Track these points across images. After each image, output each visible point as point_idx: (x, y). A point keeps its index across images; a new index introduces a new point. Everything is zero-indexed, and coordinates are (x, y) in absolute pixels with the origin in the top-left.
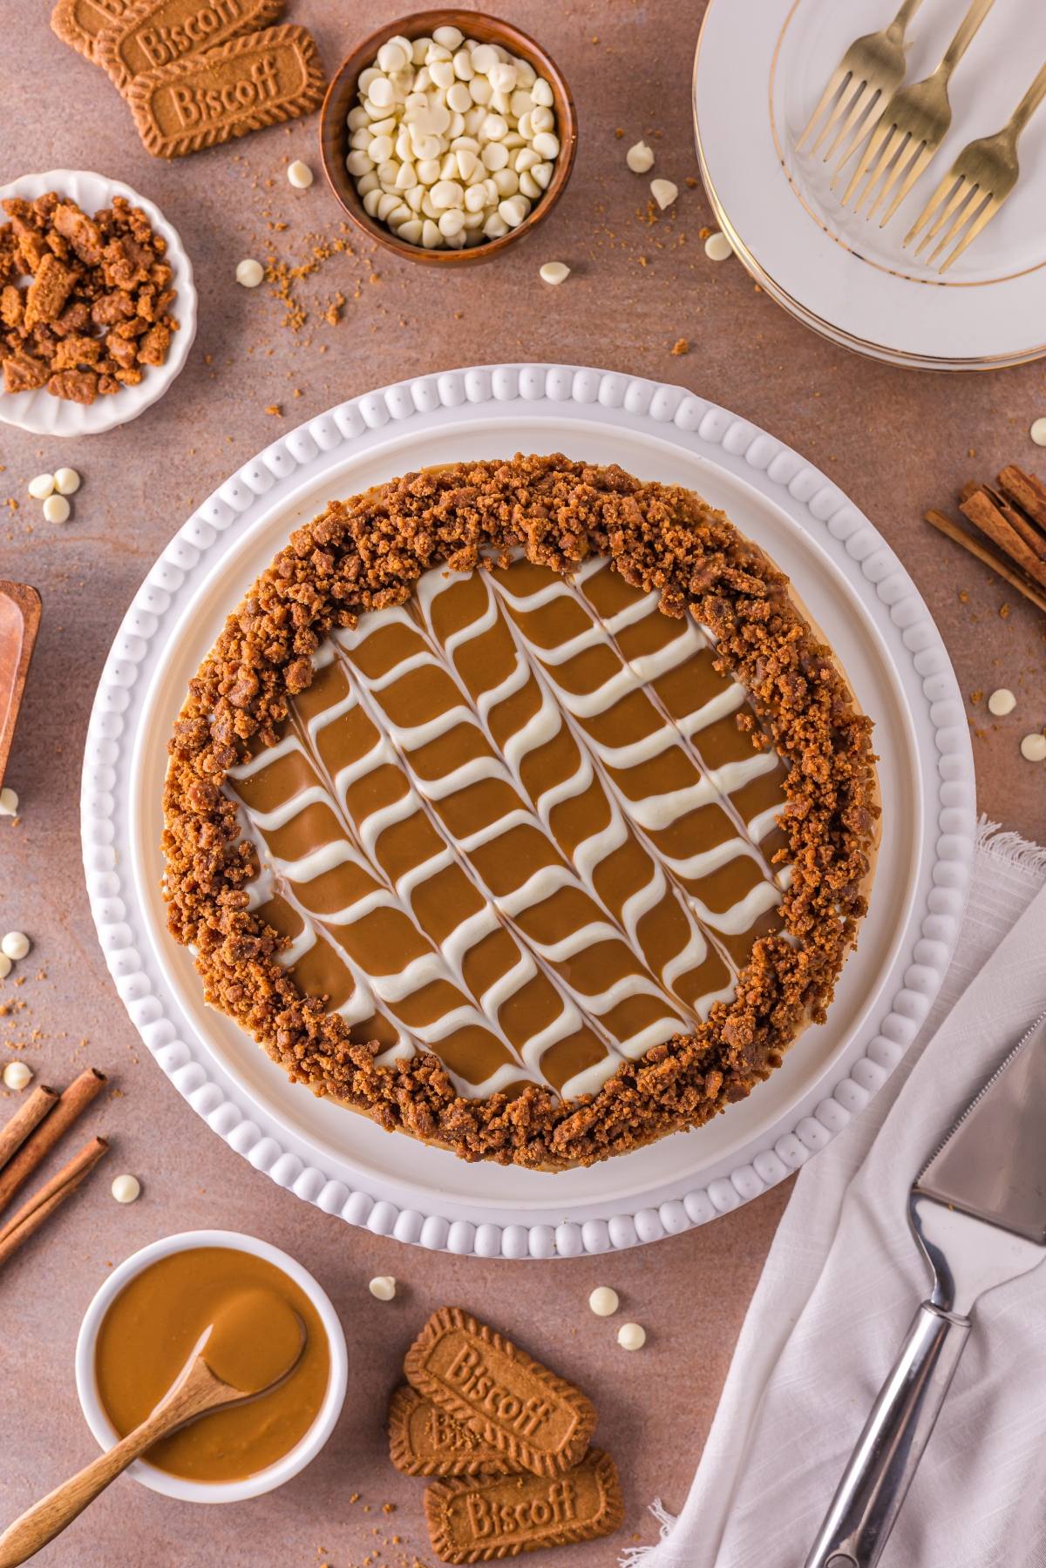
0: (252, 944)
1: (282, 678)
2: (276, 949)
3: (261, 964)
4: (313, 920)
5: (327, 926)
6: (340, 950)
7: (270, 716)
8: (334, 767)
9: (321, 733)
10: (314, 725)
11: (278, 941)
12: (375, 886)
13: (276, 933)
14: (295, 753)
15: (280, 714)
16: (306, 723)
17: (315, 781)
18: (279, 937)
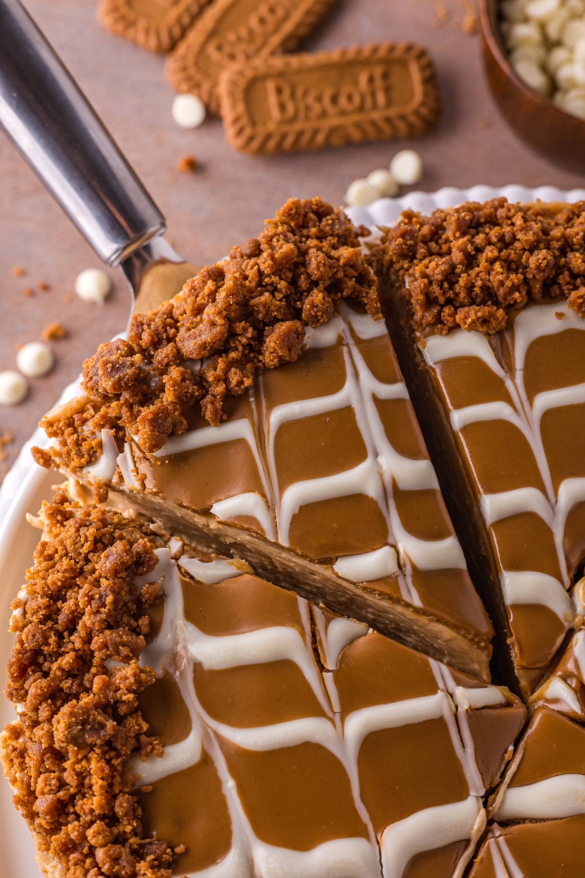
0: (102, 726)
1: (260, 338)
2: (137, 750)
3: (108, 762)
4: (205, 727)
5: (223, 743)
6: (229, 785)
7: (226, 380)
8: (288, 476)
9: (285, 427)
10: (279, 414)
11: (143, 738)
12: (314, 710)
13: (145, 727)
14: (242, 442)
15: (240, 383)
16: (270, 408)
17: (254, 485)
18: (148, 734)
